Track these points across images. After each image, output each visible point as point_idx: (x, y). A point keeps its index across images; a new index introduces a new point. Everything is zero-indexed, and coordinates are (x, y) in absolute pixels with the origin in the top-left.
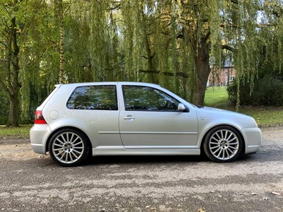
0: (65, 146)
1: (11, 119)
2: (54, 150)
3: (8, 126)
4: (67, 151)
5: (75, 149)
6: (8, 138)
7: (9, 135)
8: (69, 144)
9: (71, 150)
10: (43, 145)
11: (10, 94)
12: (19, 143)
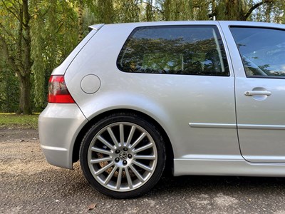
0: (117, 152)
1: (22, 105)
2: (92, 161)
3: (19, 114)
4: (120, 164)
5: (138, 160)
6: (14, 129)
7: (16, 125)
8: (125, 149)
9: (129, 161)
10: (67, 149)
11: (21, 76)
12: (27, 136)
